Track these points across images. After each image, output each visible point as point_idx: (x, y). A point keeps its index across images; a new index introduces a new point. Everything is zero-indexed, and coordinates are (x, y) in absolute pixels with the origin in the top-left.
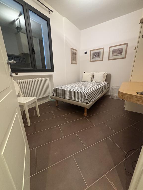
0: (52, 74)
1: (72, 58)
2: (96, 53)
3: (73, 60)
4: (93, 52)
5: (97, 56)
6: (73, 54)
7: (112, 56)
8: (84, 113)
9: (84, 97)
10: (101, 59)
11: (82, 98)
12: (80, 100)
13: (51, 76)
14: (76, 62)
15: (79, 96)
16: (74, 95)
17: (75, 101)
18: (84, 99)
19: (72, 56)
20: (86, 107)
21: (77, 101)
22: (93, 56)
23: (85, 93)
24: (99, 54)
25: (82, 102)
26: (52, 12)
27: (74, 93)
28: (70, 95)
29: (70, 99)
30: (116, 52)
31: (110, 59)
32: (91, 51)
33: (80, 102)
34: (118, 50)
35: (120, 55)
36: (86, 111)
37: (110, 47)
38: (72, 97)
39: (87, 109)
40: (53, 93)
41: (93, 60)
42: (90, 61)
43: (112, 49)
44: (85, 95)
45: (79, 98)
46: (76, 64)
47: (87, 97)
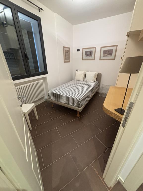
0: (46, 76)
1: (65, 56)
2: (88, 52)
3: (66, 58)
4: (86, 51)
5: (89, 55)
6: (66, 52)
7: (103, 56)
8: (77, 115)
9: (77, 102)
10: (93, 58)
11: (75, 103)
12: (74, 105)
13: (45, 79)
14: (68, 60)
15: (72, 101)
16: (68, 100)
17: (69, 105)
18: (77, 104)
19: (65, 55)
20: (78, 111)
21: (71, 105)
22: (85, 55)
23: (78, 99)
24: (91, 52)
25: (76, 106)
26: (43, 10)
27: (68, 98)
28: (65, 100)
29: (65, 102)
30: (107, 53)
31: (101, 59)
32: (83, 49)
33: (74, 106)
34: (109, 50)
35: (110, 56)
36: (78, 113)
37: (101, 47)
38: (67, 101)
39: (80, 112)
40: (48, 96)
41: (86, 59)
42: (83, 60)
43: (103, 49)
44: (78, 101)
45: (73, 103)
46: (69, 62)
47: (79, 103)
